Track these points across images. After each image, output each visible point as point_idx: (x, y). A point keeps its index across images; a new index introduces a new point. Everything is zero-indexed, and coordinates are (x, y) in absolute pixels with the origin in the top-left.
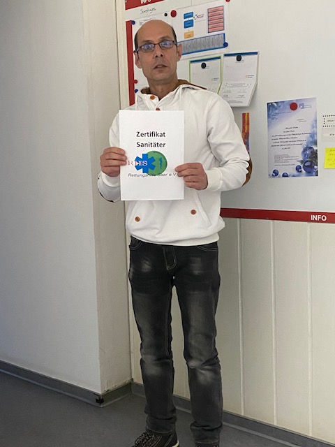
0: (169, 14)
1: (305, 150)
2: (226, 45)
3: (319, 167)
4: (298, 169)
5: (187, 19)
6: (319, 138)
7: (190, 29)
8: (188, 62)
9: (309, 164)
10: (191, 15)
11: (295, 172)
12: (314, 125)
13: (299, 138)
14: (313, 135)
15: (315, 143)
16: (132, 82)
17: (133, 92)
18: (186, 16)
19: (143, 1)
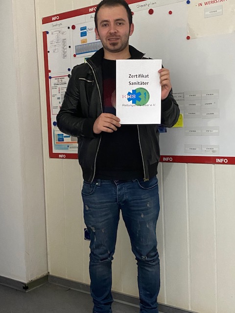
0: (71, 27)
5: (83, 31)
7: (85, 37)
8: (84, 58)
10: (84, 28)
16: (47, 71)
17: (48, 78)
18: (82, 29)
19: (54, 19)
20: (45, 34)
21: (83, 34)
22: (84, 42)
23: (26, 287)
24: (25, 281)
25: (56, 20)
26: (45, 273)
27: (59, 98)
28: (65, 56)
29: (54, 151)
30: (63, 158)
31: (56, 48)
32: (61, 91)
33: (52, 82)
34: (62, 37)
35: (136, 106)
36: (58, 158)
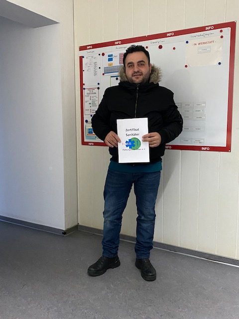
0: (101, 54)
7: (111, 62)
8: (110, 76)
10: (112, 55)
16: (82, 84)
17: (82, 89)
18: (109, 56)
19: (88, 47)
20: (81, 58)
21: (110, 60)
22: (110, 65)
23: (64, 233)
24: (64, 229)
25: (90, 49)
26: (76, 224)
27: (90, 104)
28: (95, 74)
29: (86, 140)
30: (92, 145)
31: (90, 68)
32: (92, 99)
33: (85, 92)
34: (94, 61)
36: (88, 145)
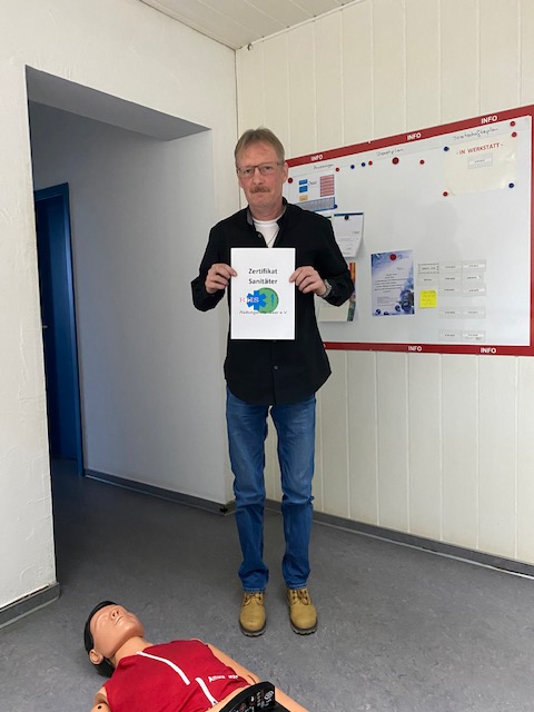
1: (403, 293)
2: (336, 207)
3: (416, 307)
4: (397, 308)
5: (302, 185)
6: (415, 283)
7: (305, 193)
9: (407, 304)
10: (305, 182)
11: (395, 311)
12: (411, 273)
13: (398, 282)
14: (410, 280)
15: (412, 287)
21: (303, 189)
22: (304, 199)
23: (224, 509)
24: (224, 503)
35: (260, 314)
